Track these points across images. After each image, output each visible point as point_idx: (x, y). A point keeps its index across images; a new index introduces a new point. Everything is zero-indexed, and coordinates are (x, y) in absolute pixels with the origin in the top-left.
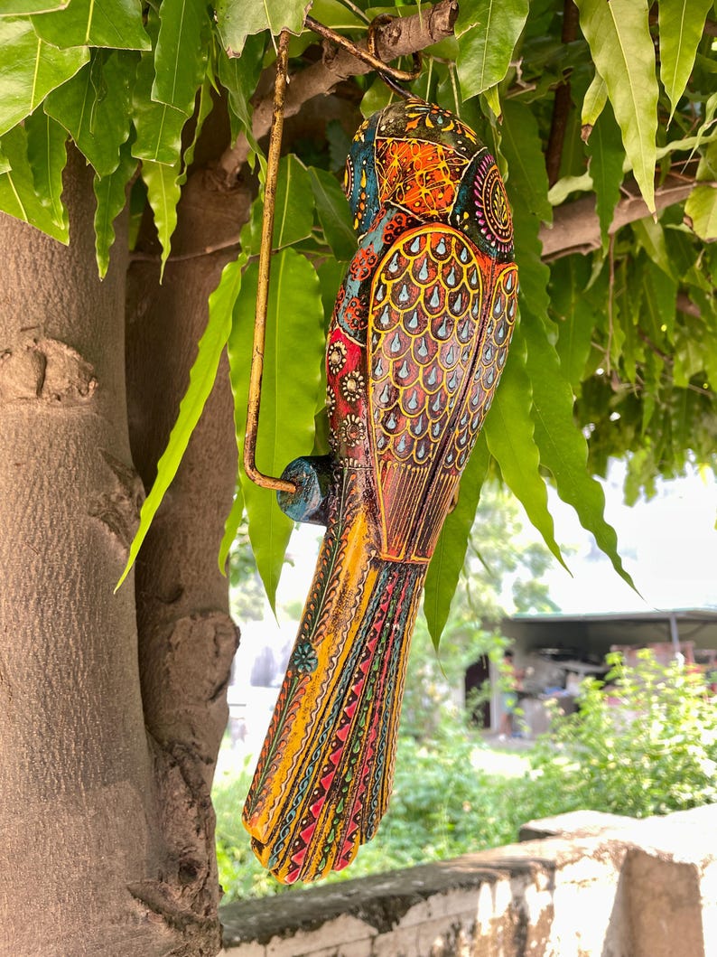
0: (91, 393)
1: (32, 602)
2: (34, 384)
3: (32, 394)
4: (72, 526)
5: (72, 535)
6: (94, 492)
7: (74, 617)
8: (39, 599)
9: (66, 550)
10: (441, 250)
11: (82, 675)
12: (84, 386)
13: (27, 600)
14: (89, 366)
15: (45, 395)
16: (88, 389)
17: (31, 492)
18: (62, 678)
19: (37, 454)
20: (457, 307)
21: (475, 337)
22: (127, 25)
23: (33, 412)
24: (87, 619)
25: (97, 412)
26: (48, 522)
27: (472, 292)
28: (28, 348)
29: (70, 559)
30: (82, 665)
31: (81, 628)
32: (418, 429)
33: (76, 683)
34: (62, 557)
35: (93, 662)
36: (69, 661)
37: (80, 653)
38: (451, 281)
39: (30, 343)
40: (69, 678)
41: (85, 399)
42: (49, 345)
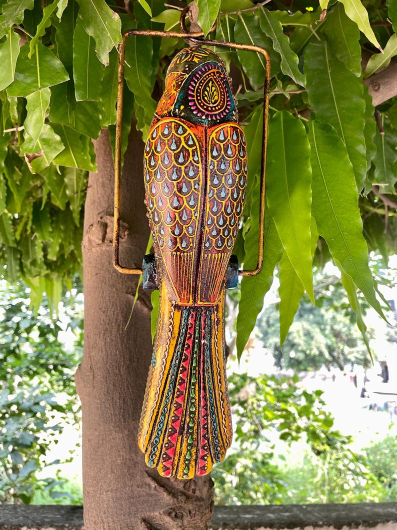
0: (126, 237)
1: (101, 335)
2: (101, 237)
3: (101, 242)
4: (118, 299)
5: (118, 304)
6: (130, 282)
7: (119, 342)
8: (104, 334)
9: (116, 310)
10: (166, 132)
11: (123, 368)
12: (123, 234)
13: (100, 334)
14: (126, 225)
15: (106, 241)
16: (125, 235)
17: (102, 285)
18: (113, 369)
19: (104, 269)
20: (181, 160)
21: (201, 174)
22: (58, 73)
23: (102, 250)
24: (125, 342)
25: (132, 245)
26: (108, 298)
27: (190, 150)
28: (99, 222)
29: (118, 315)
30: (122, 363)
31: (122, 346)
32: (177, 232)
33: (120, 372)
34: (114, 314)
35: (128, 362)
36: (116, 361)
37: (122, 358)
38: (174, 147)
39: (99, 219)
40: (116, 369)
41: (124, 240)
42: (107, 218)
